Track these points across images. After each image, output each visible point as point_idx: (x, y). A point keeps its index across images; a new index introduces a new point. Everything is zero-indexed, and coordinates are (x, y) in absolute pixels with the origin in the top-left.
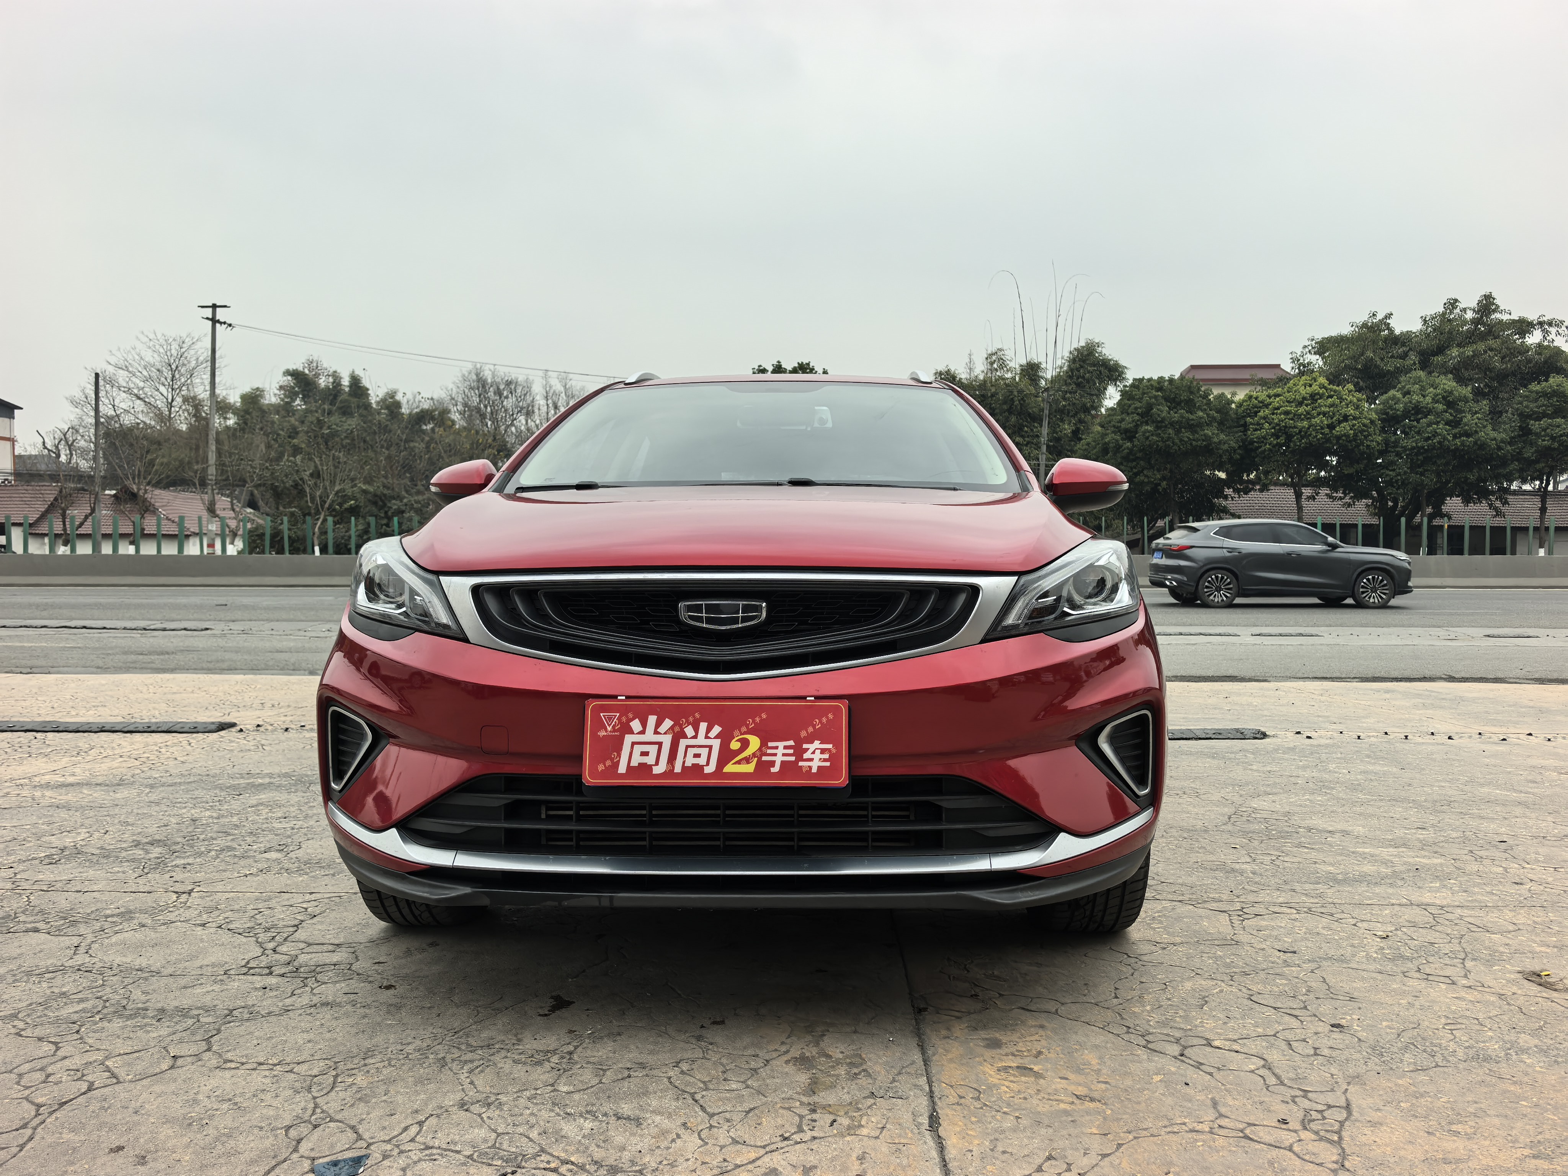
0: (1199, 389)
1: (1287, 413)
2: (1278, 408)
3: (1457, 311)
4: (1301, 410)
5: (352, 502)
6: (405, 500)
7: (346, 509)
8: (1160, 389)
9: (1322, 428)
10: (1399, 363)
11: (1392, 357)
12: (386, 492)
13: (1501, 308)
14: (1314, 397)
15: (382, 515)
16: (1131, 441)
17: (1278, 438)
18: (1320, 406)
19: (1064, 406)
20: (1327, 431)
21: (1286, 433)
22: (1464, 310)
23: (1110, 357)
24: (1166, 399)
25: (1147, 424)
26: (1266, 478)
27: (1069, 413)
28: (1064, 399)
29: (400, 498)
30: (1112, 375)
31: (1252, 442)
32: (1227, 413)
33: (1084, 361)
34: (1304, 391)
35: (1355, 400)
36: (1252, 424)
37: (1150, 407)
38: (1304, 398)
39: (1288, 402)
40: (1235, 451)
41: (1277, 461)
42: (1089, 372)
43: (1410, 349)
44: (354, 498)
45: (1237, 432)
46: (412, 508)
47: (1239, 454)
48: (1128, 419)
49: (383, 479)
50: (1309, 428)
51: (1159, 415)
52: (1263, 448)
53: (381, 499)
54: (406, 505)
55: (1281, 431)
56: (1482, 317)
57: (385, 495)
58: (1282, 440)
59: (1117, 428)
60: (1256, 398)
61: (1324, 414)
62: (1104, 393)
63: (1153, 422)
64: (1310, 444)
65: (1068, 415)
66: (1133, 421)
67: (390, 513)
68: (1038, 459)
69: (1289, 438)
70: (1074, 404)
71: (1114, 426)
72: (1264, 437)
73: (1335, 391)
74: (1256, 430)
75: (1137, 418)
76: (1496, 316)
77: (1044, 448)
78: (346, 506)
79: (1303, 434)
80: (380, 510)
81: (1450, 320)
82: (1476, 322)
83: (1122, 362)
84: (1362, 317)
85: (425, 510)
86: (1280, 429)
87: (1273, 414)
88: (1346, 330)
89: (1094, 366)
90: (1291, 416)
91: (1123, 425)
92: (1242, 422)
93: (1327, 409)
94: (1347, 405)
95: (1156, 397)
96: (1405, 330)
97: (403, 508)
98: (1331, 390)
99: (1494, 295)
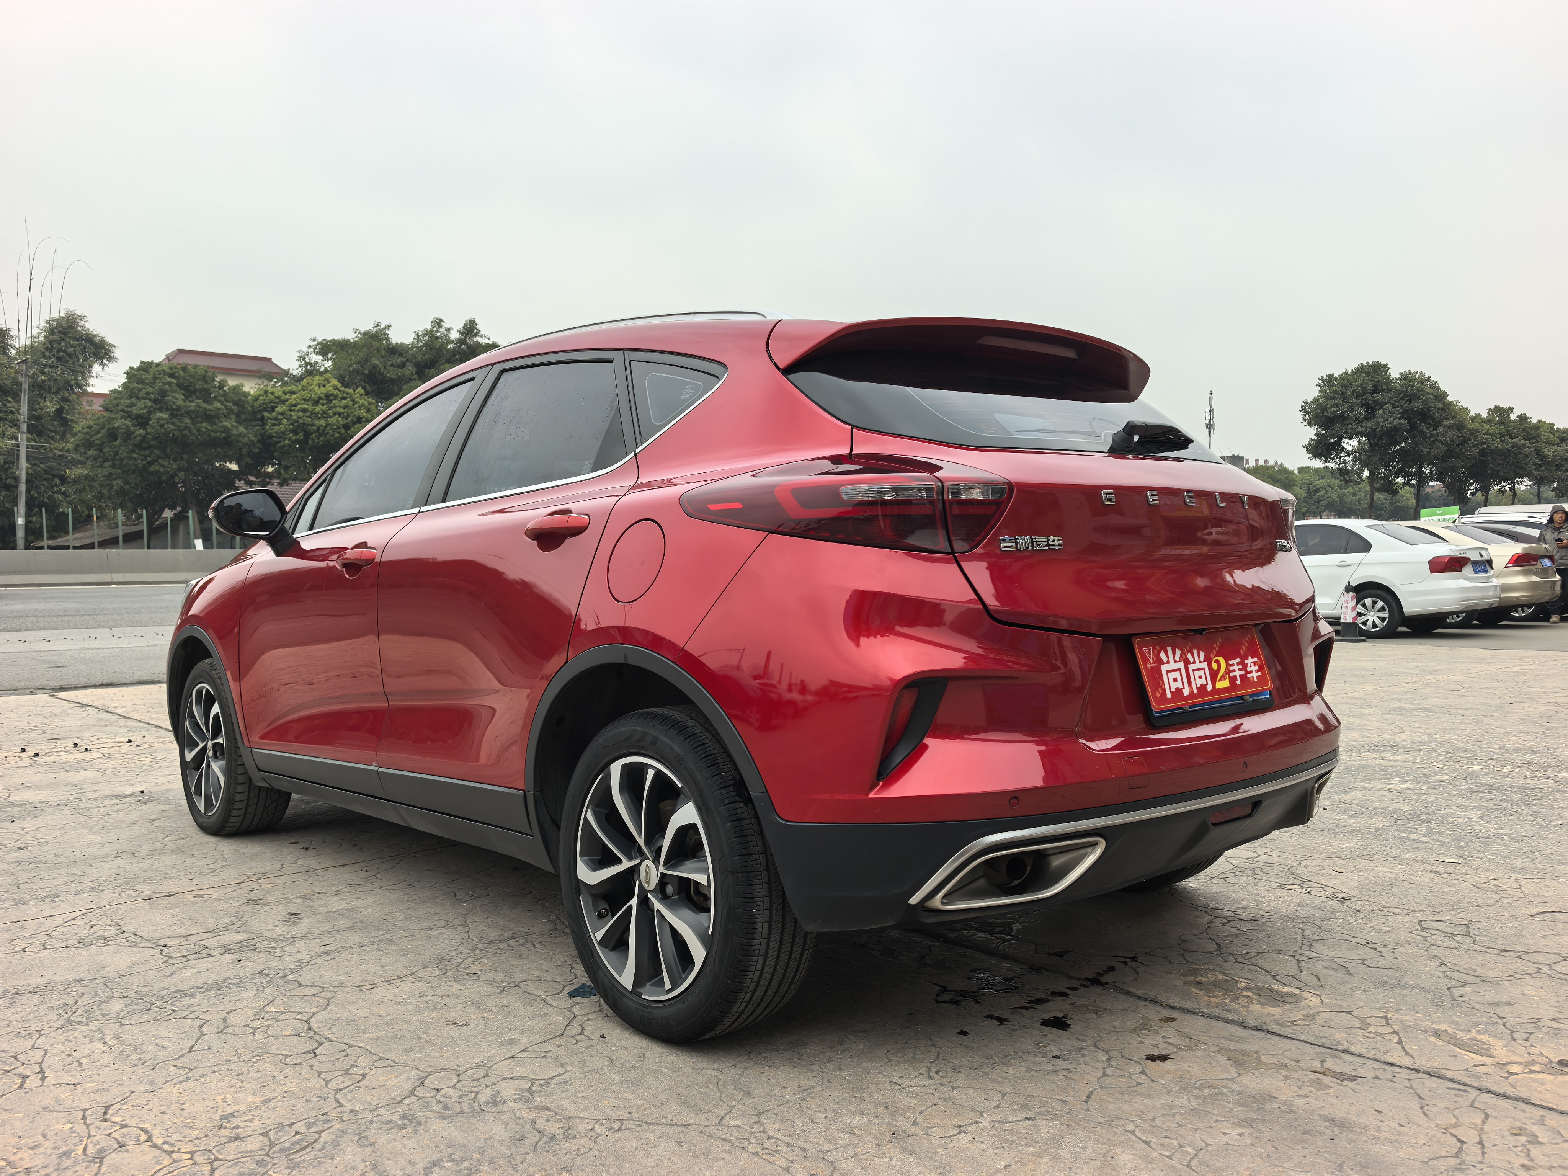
0: (213, 380)
1: (304, 411)
2: (295, 406)
3: (442, 330)
4: (318, 409)
8: (172, 376)
9: (338, 428)
10: (400, 372)
11: (392, 365)
13: (482, 333)
14: (329, 397)
16: (145, 429)
17: (296, 434)
18: (335, 407)
19: (44, 381)
20: (343, 431)
21: (304, 430)
22: (449, 330)
23: (94, 333)
24: (180, 386)
25: (161, 410)
26: (286, 473)
27: (50, 389)
28: (43, 373)
30: (99, 353)
31: (271, 437)
32: (243, 407)
33: (65, 333)
34: (320, 391)
35: (366, 404)
36: (271, 419)
37: (163, 393)
38: (320, 398)
39: (304, 400)
40: (254, 444)
41: (297, 457)
42: (71, 346)
43: (407, 360)
45: (254, 426)
47: (259, 448)
48: (141, 404)
50: (326, 427)
51: (174, 403)
52: (282, 444)
55: (299, 427)
56: (466, 338)
58: (301, 436)
59: (127, 412)
60: (272, 394)
61: (340, 414)
62: (90, 372)
63: (167, 410)
64: (328, 441)
65: (50, 392)
66: (146, 407)
68: (17, 439)
69: (308, 435)
70: (56, 380)
71: (123, 411)
72: (283, 433)
73: (347, 394)
74: (274, 425)
75: (150, 404)
76: (478, 339)
77: (24, 427)
79: (321, 432)
81: (437, 338)
82: (461, 341)
83: (110, 340)
84: (367, 326)
86: (299, 426)
87: (291, 410)
88: (351, 336)
89: (77, 340)
90: (308, 414)
91: (135, 411)
92: (259, 416)
93: (342, 410)
94: (360, 407)
95: (170, 384)
96: (399, 342)
98: (344, 392)
99: (477, 321)
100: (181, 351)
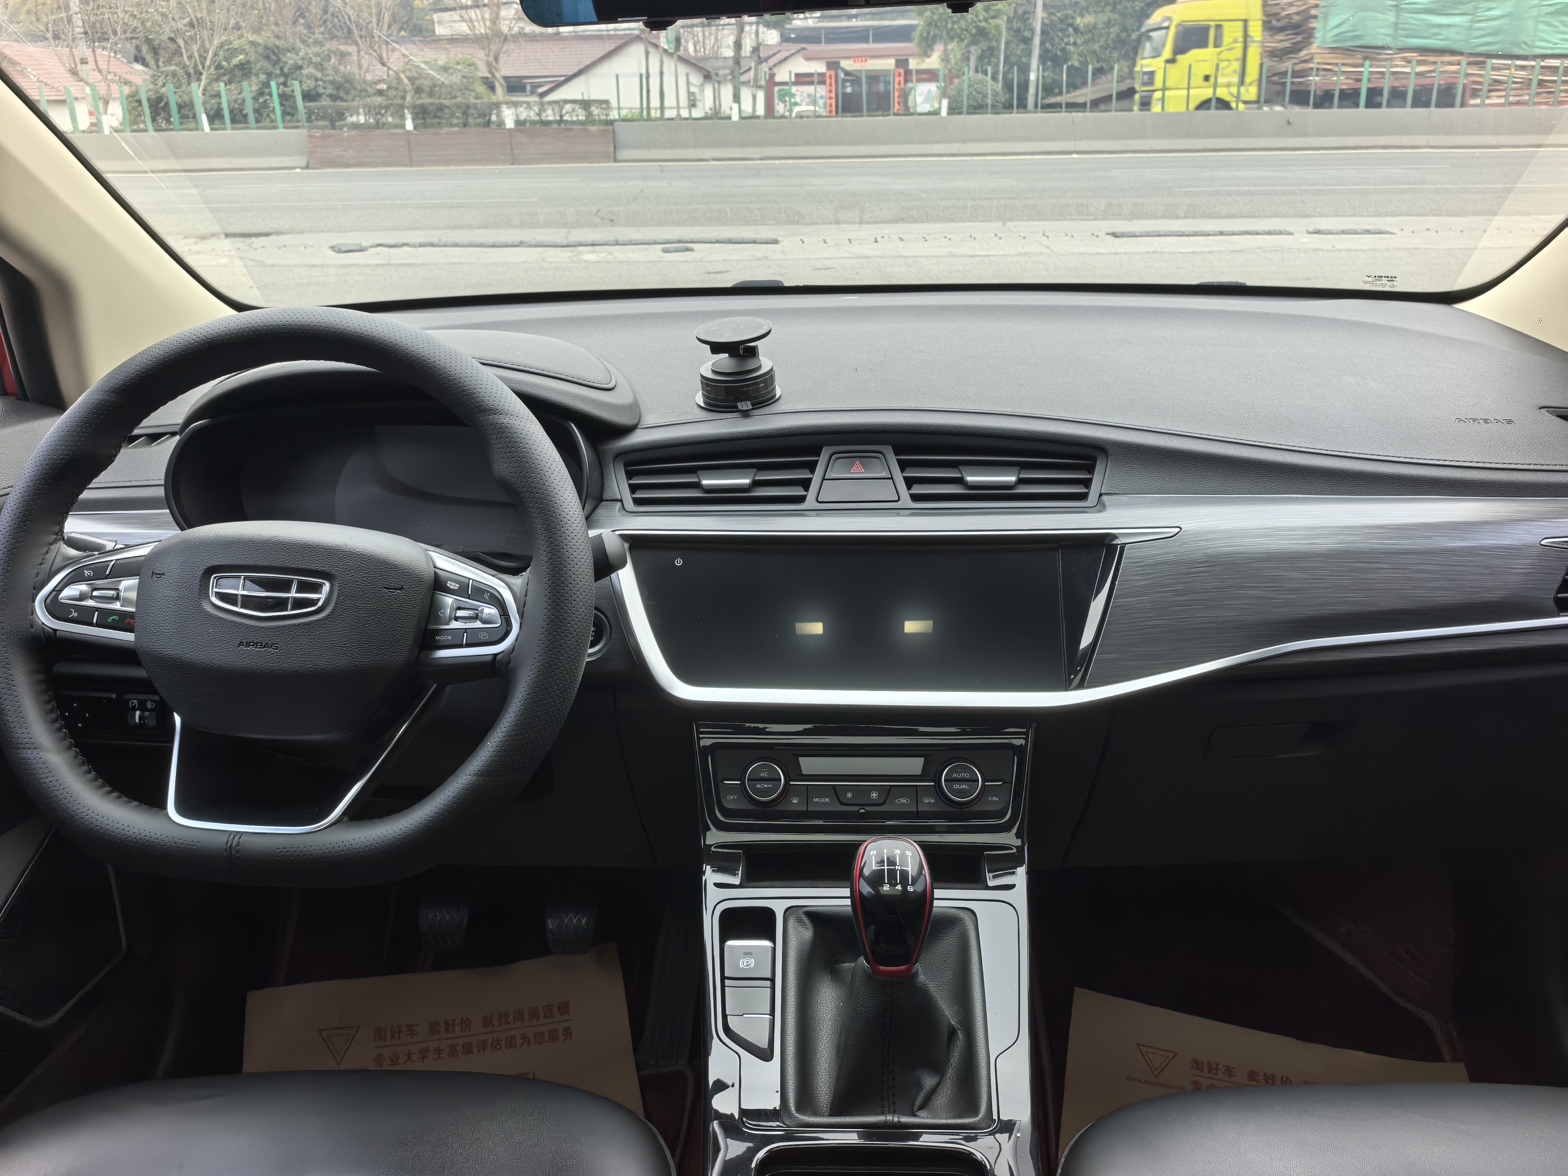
5: (242, 57)
6: (301, 54)
7: (236, 66)
12: (278, 43)
15: (278, 72)
29: (294, 50)
44: (243, 51)
46: (310, 62)
49: (274, 27)
53: (273, 51)
54: (303, 59)
57: (277, 47)
67: (286, 70)
78: (235, 61)
80: (274, 66)
85: (325, 64)
97: (300, 63)
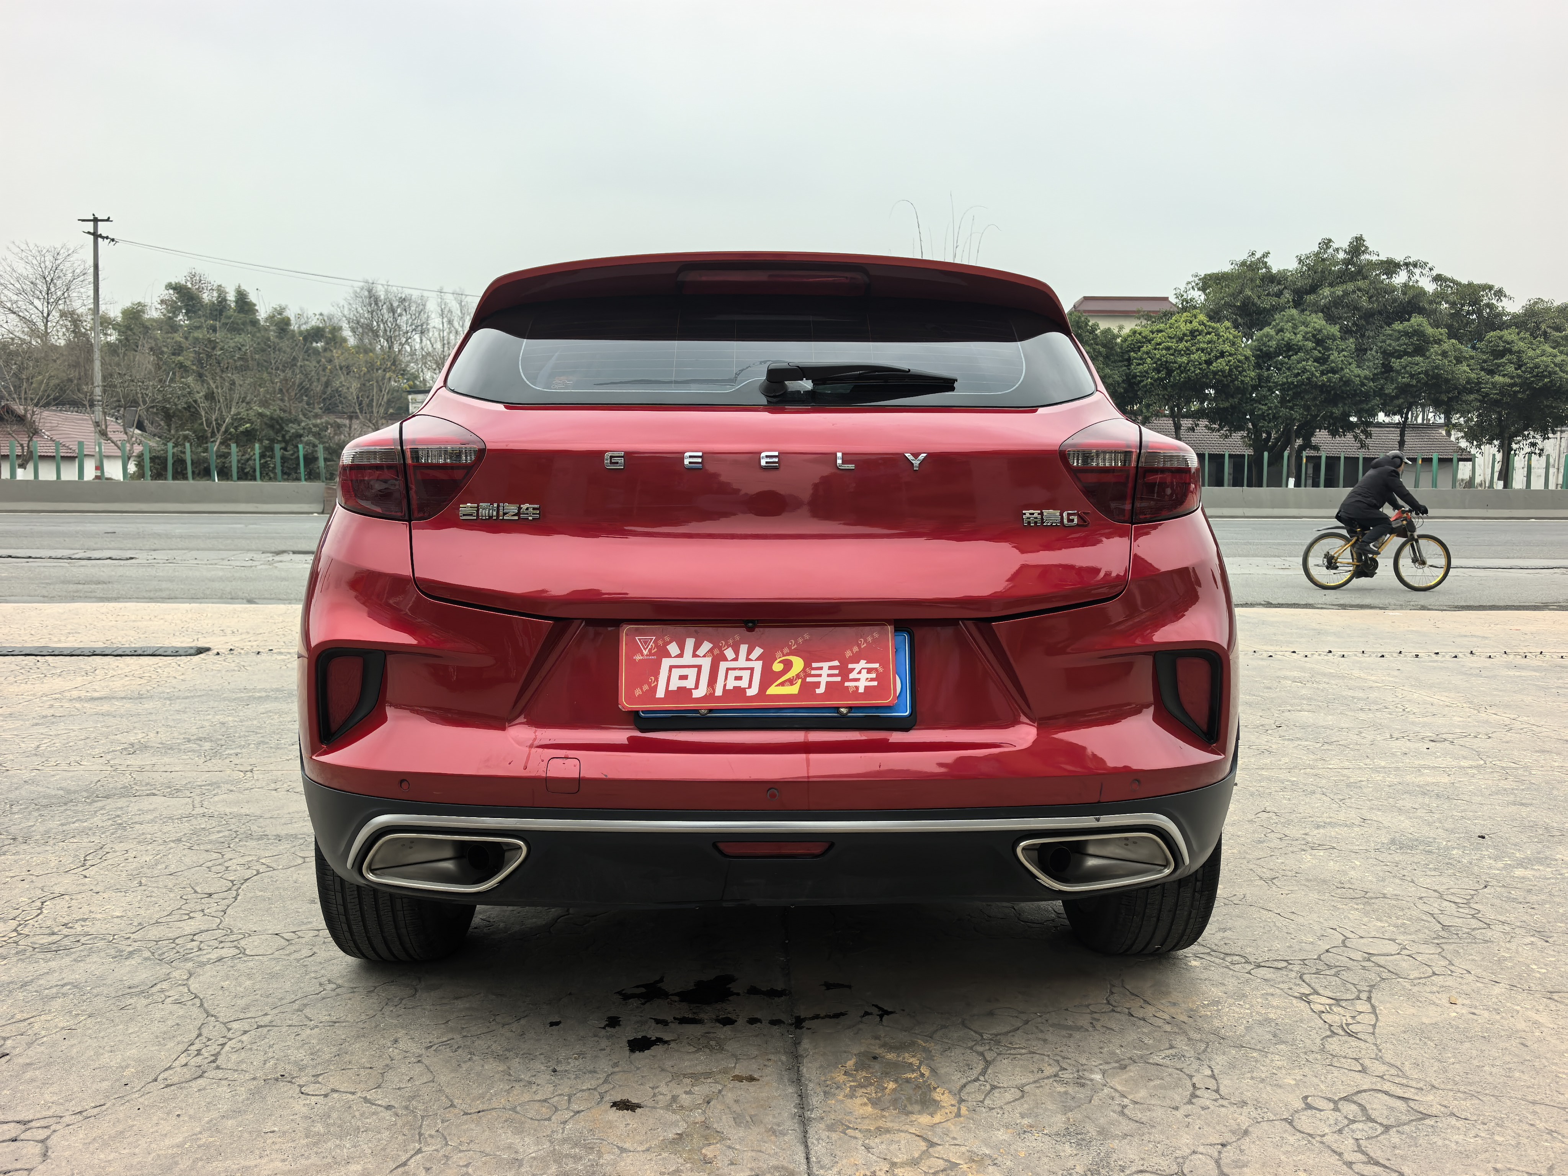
0: (1087, 324)
1: (1168, 348)
2: (1160, 344)
3: (1330, 251)
4: (1181, 346)
5: (248, 425)
6: (303, 424)
7: (242, 432)
9: (1200, 364)
10: (1274, 301)
11: (1268, 294)
12: (282, 414)
13: (1370, 249)
14: (1193, 333)
15: (280, 439)
17: (1159, 372)
18: (1199, 342)
20: (1204, 366)
21: (1167, 368)
22: (1337, 250)
26: (1148, 411)
29: (296, 421)
31: (1135, 376)
32: (1112, 348)
34: (1184, 328)
35: (1231, 337)
36: (1136, 359)
38: (1185, 335)
39: (1170, 337)
40: (1119, 384)
41: (1158, 395)
43: (1285, 288)
44: (249, 421)
45: (1121, 367)
46: (310, 431)
47: (1124, 388)
49: (279, 402)
50: (1188, 364)
52: (1145, 383)
53: (277, 422)
54: (304, 429)
55: (1164, 367)
56: (1352, 258)
57: (282, 419)
58: (1163, 374)
60: (1140, 334)
61: (1203, 350)
64: (1189, 378)
67: (287, 437)
69: (1169, 372)
72: (1146, 372)
73: (1213, 328)
74: (1139, 364)
76: (1365, 257)
78: (241, 429)
79: (1183, 369)
80: (277, 433)
81: (1323, 260)
82: (1347, 262)
84: (1242, 256)
85: (323, 433)
86: (1161, 364)
87: (1155, 349)
88: (1226, 267)
90: (1171, 351)
92: (1126, 357)
93: (1206, 346)
94: (1224, 341)
96: (1281, 269)
97: (302, 432)
98: (1210, 327)
99: (1364, 237)
100: (1086, 298)
